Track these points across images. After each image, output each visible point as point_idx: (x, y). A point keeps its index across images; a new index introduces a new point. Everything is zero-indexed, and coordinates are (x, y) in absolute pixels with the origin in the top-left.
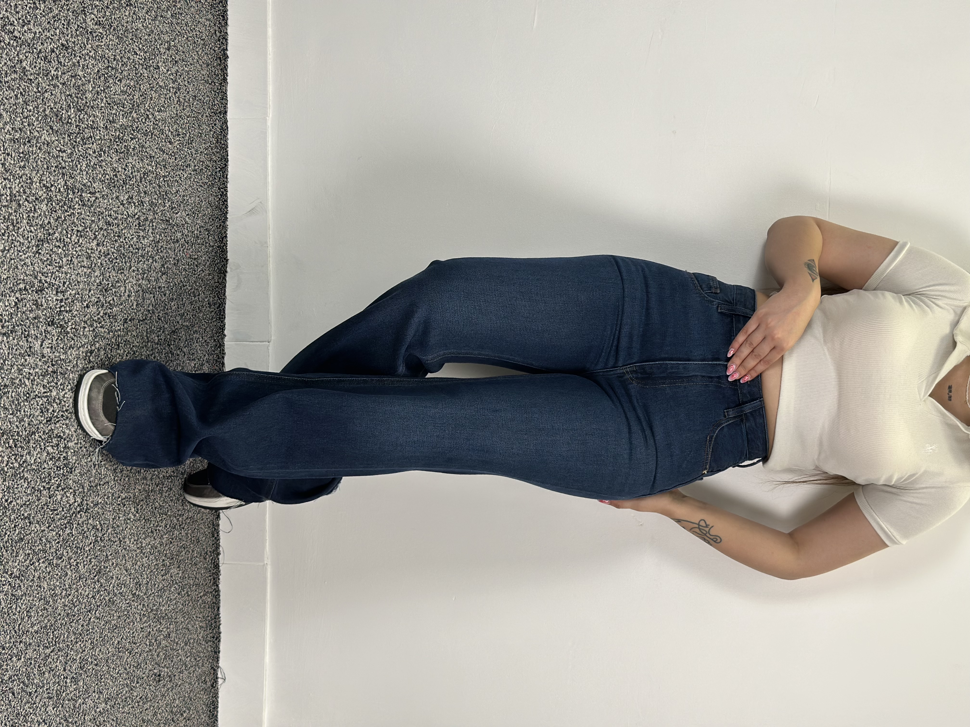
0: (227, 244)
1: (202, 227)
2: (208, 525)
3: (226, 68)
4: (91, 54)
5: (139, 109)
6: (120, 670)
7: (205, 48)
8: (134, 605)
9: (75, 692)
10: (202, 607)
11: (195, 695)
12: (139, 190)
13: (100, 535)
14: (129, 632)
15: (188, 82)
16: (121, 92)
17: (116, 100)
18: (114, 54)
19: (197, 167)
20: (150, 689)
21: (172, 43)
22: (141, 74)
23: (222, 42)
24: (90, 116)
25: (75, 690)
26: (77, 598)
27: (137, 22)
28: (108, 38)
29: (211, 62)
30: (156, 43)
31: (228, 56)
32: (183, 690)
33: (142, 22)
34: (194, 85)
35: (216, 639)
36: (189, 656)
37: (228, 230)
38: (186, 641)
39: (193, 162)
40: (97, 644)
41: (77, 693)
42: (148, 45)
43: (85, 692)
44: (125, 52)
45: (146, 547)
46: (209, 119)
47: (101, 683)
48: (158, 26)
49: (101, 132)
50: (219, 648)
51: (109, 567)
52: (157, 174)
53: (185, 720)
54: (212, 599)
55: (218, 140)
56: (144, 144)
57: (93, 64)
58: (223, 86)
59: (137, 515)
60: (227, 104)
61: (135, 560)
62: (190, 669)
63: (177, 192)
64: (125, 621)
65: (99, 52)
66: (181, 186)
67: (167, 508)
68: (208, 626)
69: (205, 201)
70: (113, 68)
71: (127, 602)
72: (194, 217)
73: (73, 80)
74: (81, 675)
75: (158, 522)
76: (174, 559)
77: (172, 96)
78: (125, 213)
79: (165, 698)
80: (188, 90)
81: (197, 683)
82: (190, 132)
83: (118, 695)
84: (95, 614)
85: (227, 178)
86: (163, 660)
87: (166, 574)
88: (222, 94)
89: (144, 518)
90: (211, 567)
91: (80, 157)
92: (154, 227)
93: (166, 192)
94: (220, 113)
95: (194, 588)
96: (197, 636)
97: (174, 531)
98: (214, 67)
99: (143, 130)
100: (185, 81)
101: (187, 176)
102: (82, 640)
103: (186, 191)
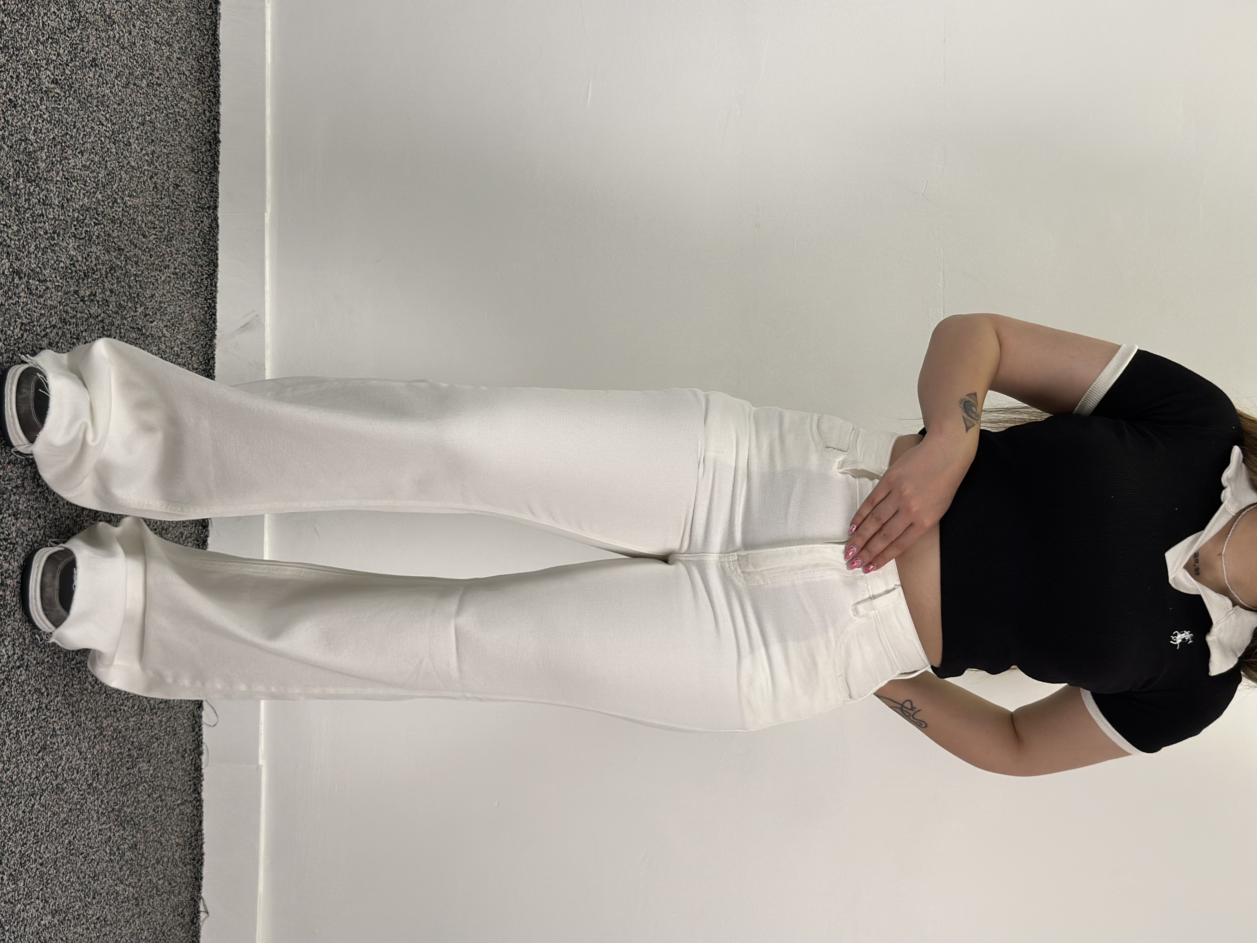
0: (214, 367)
1: (184, 343)
2: (187, 715)
3: (217, 154)
4: (45, 117)
5: (106, 190)
6: (71, 878)
7: (190, 129)
8: (90, 799)
9: (13, 893)
10: (179, 818)
11: (169, 930)
12: (104, 286)
14: (84, 831)
15: (168, 167)
16: (82, 166)
17: (75, 175)
18: (74, 120)
19: (177, 271)
20: (110, 910)
21: (148, 118)
22: (108, 149)
23: (212, 124)
24: (43, 190)
25: (13, 891)
26: (17, 776)
27: (103, 87)
28: (67, 101)
29: (198, 146)
30: (128, 114)
31: (219, 140)
32: (154, 920)
33: (109, 87)
34: (175, 171)
35: (197, 862)
36: (162, 878)
37: (216, 350)
38: (158, 858)
39: (173, 263)
40: (42, 839)
41: (16, 895)
42: (118, 115)
43: (26, 895)
44: (88, 121)
45: (108, 728)
46: (194, 215)
47: (47, 888)
48: (130, 95)
49: (55, 210)
50: (201, 874)
51: (57, 744)
52: (127, 272)
54: (193, 811)
55: (205, 241)
57: (48, 128)
58: (213, 176)
59: (97, 687)
60: (217, 197)
61: (93, 742)
62: (163, 895)
63: (152, 296)
64: (78, 817)
65: (56, 116)
66: (158, 290)
68: (187, 843)
69: (188, 313)
70: (71, 137)
71: (81, 793)
72: (174, 330)
73: (23, 144)
74: (22, 874)
75: (122, 700)
76: (143, 750)
77: (147, 180)
78: (86, 311)
79: (130, 924)
80: (167, 176)
81: (172, 915)
82: (169, 227)
83: (68, 909)
84: (40, 799)
85: (216, 287)
86: (128, 876)
87: (133, 768)
88: (212, 185)
89: (105, 692)
90: (191, 770)
91: (29, 236)
92: (123, 335)
93: (138, 294)
94: (209, 208)
95: (169, 792)
96: (173, 854)
97: (144, 715)
98: (201, 152)
99: (109, 215)
100: (163, 165)
101: (166, 279)
102: (24, 829)
103: (164, 297)
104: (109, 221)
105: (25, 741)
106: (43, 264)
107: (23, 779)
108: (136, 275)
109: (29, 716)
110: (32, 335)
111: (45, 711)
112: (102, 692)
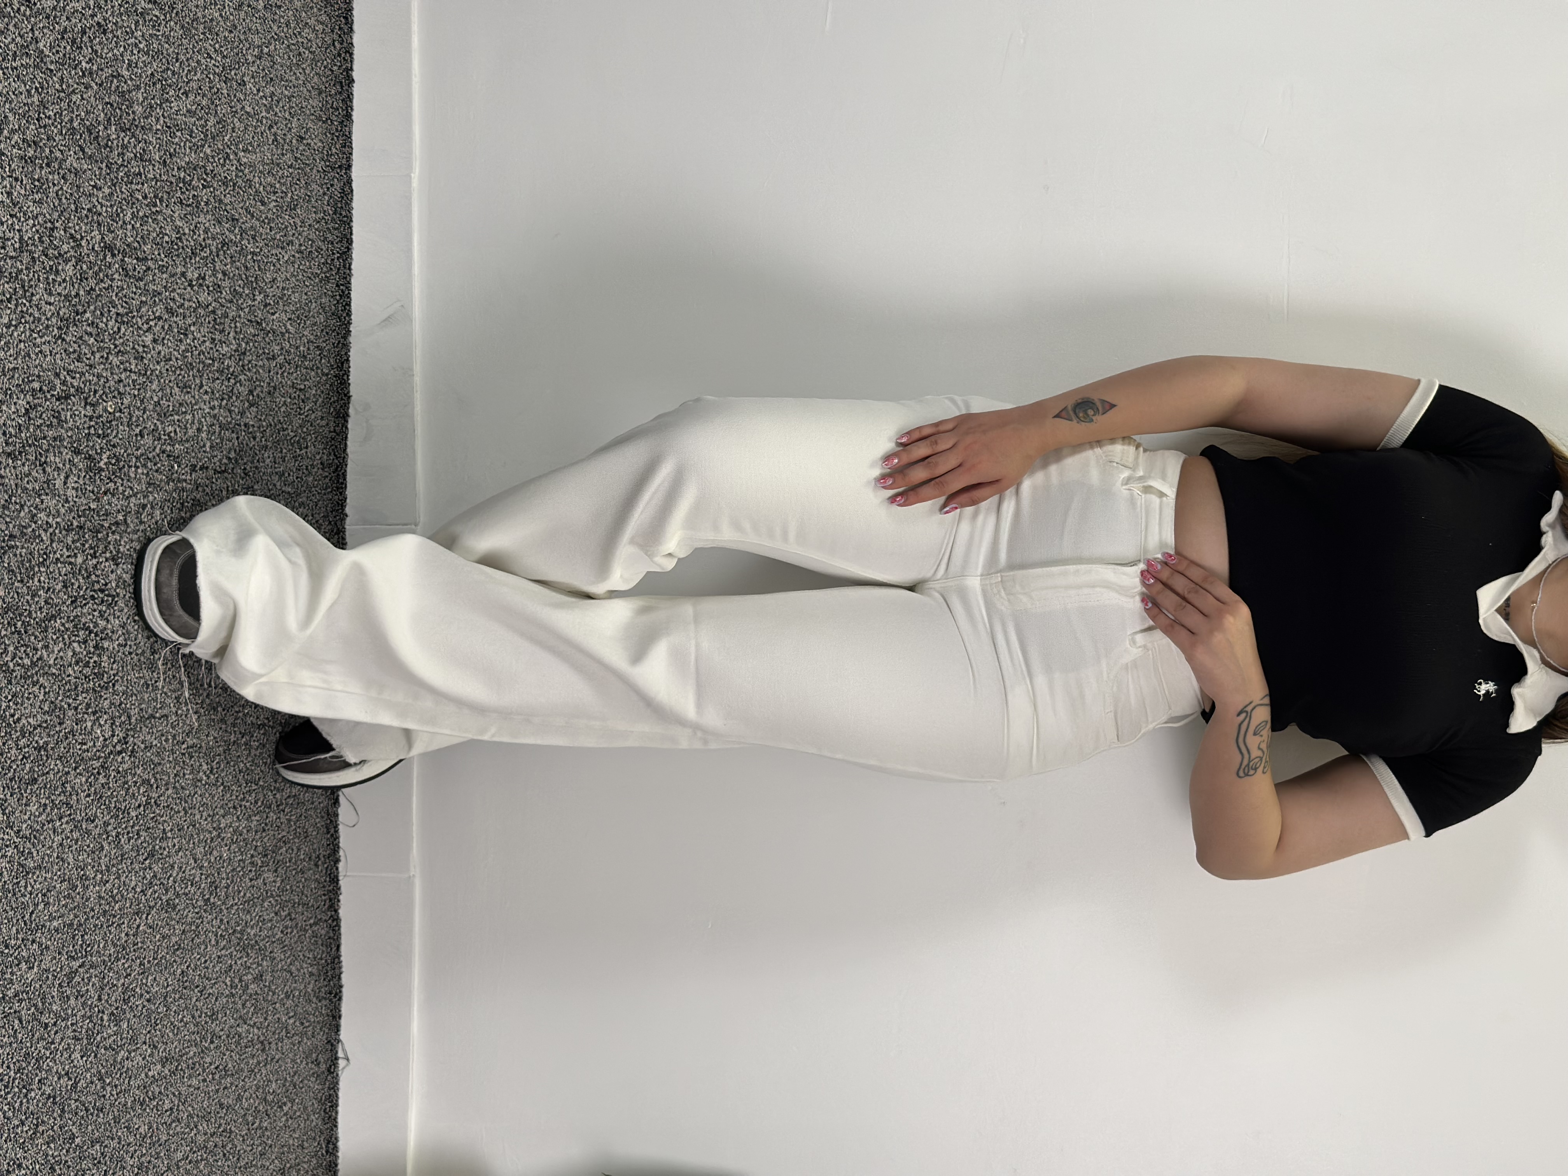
0: (349, 371)
1: (312, 342)
2: (320, 813)
3: (349, 98)
4: (141, 46)
5: (216, 142)
6: (184, 1017)
7: (316, 65)
8: (207, 918)
9: (115, 1037)
10: (312, 941)
11: (302, 1081)
12: (215, 266)
13: (155, 795)
14: (199, 958)
15: (290, 113)
16: (187, 111)
17: (179, 122)
18: (176, 51)
19: (303, 248)
20: (231, 1057)
21: (266, 50)
22: (218, 89)
23: (344, 58)
24: (140, 142)
25: (115, 1035)
26: (118, 889)
27: (211, 9)
28: (168, 26)
29: (326, 87)
30: (241, 45)
31: (353, 80)
32: (283, 1068)
33: (219, 9)
34: (299, 119)
35: (335, 997)
36: (292, 1017)
37: (351, 350)
38: (287, 992)
39: (297, 238)
40: (149, 969)
41: (119, 1039)
42: (229, 46)
43: (130, 1040)
44: (194, 52)
45: (227, 829)
46: (323, 176)
47: (155, 1030)
48: (244, 20)
49: (156, 168)
50: (340, 1011)
51: (167, 850)
52: (242, 249)
53: (285, 1118)
54: (328, 932)
55: (336, 209)
56: (223, 197)
57: (145, 61)
58: (346, 126)
59: (212, 777)
60: (351, 154)
61: (210, 847)
62: (295, 1038)
63: (273, 281)
64: (192, 940)
65: (154, 45)
66: (280, 273)
67: (258, 774)
68: (322, 974)
69: (316, 302)
70: (174, 73)
71: (196, 911)
72: (299, 324)
73: (115, 81)
74: (125, 1013)
75: (243, 794)
76: (269, 857)
77: (265, 131)
78: (194, 300)
79: (255, 1075)
80: (289, 125)
81: (304, 1062)
82: (292, 192)
83: (181, 1056)
84: (147, 918)
85: (350, 269)
86: (252, 1015)
87: (257, 878)
88: (344, 138)
89: (222, 784)
90: (325, 881)
91: (124, 202)
92: (238, 330)
93: (256, 278)
94: (340, 167)
95: (300, 909)
96: (305, 986)
97: (269, 813)
98: (330, 95)
99: (220, 175)
100: (285, 111)
101: (289, 259)
102: (127, 957)
103: (287, 283)
104: (220, 183)
105: (128, 846)
106: (142, 237)
107: (125, 894)
108: (253, 253)
109: (133, 814)
110: (131, 329)
111: (154, 807)
112: (219, 784)
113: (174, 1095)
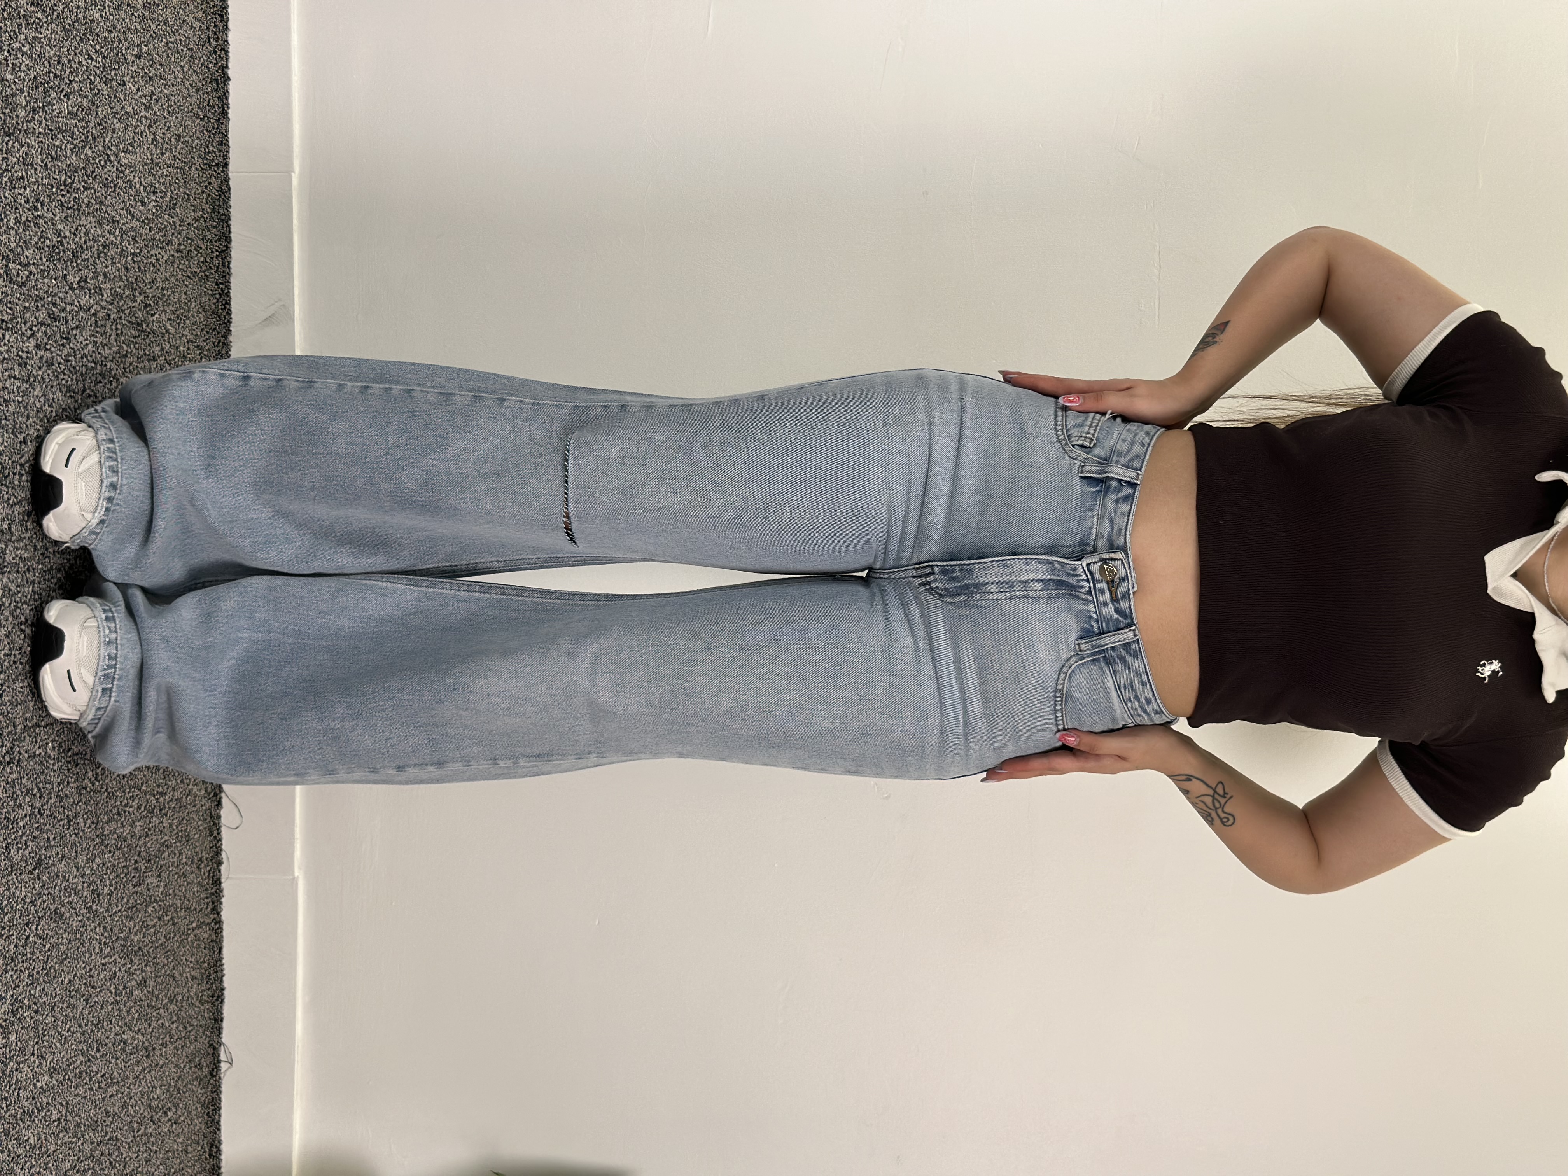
1: (192, 341)
2: (203, 815)
3: (226, 95)
4: (25, 49)
5: (96, 144)
6: (72, 1026)
7: (194, 63)
8: (90, 926)
10: (195, 945)
11: (185, 1086)
12: (96, 269)
14: (85, 967)
15: (169, 112)
16: (68, 113)
17: (61, 125)
18: (58, 53)
19: (182, 247)
20: (117, 1064)
21: (145, 49)
22: (99, 90)
23: (219, 56)
24: (23, 146)
25: (4, 1047)
26: (8, 901)
27: (92, 10)
28: (49, 28)
29: (203, 85)
30: (121, 45)
31: (229, 77)
32: (167, 1073)
33: (99, 9)
34: (177, 118)
35: (217, 1000)
36: (176, 1021)
37: (232, 349)
38: (171, 997)
39: (176, 237)
40: (38, 979)
42: (109, 46)
44: (75, 53)
45: (110, 836)
46: (201, 174)
47: (43, 1042)
48: (124, 20)
49: (38, 172)
50: (222, 1014)
51: (52, 859)
52: (123, 250)
53: (170, 1123)
54: (210, 935)
55: (214, 208)
56: (104, 199)
57: (28, 65)
58: (222, 124)
59: (97, 784)
60: (228, 152)
61: (92, 855)
62: (178, 1043)
63: (153, 281)
64: (78, 949)
65: (37, 48)
66: (159, 273)
67: (142, 779)
68: (204, 977)
69: (195, 301)
70: (56, 76)
72: (179, 324)
74: (13, 1025)
75: (127, 799)
76: (152, 862)
77: (144, 131)
78: (76, 303)
79: (140, 1082)
80: (168, 124)
81: (187, 1067)
82: (171, 191)
83: (68, 1066)
85: (229, 267)
86: (137, 1022)
87: (140, 885)
88: (221, 135)
89: (106, 790)
90: (208, 884)
91: (8, 207)
92: (119, 332)
93: (136, 279)
94: (217, 165)
95: (182, 913)
96: (188, 990)
97: (152, 817)
98: (207, 93)
99: (101, 177)
100: (164, 109)
101: (168, 259)
102: (15, 968)
103: (167, 283)
104: (101, 185)
105: (17, 857)
106: (25, 242)
107: (15, 905)
108: (133, 254)
109: (21, 824)
110: (15, 335)
111: (38, 816)
112: (103, 790)
113: (61, 1104)
